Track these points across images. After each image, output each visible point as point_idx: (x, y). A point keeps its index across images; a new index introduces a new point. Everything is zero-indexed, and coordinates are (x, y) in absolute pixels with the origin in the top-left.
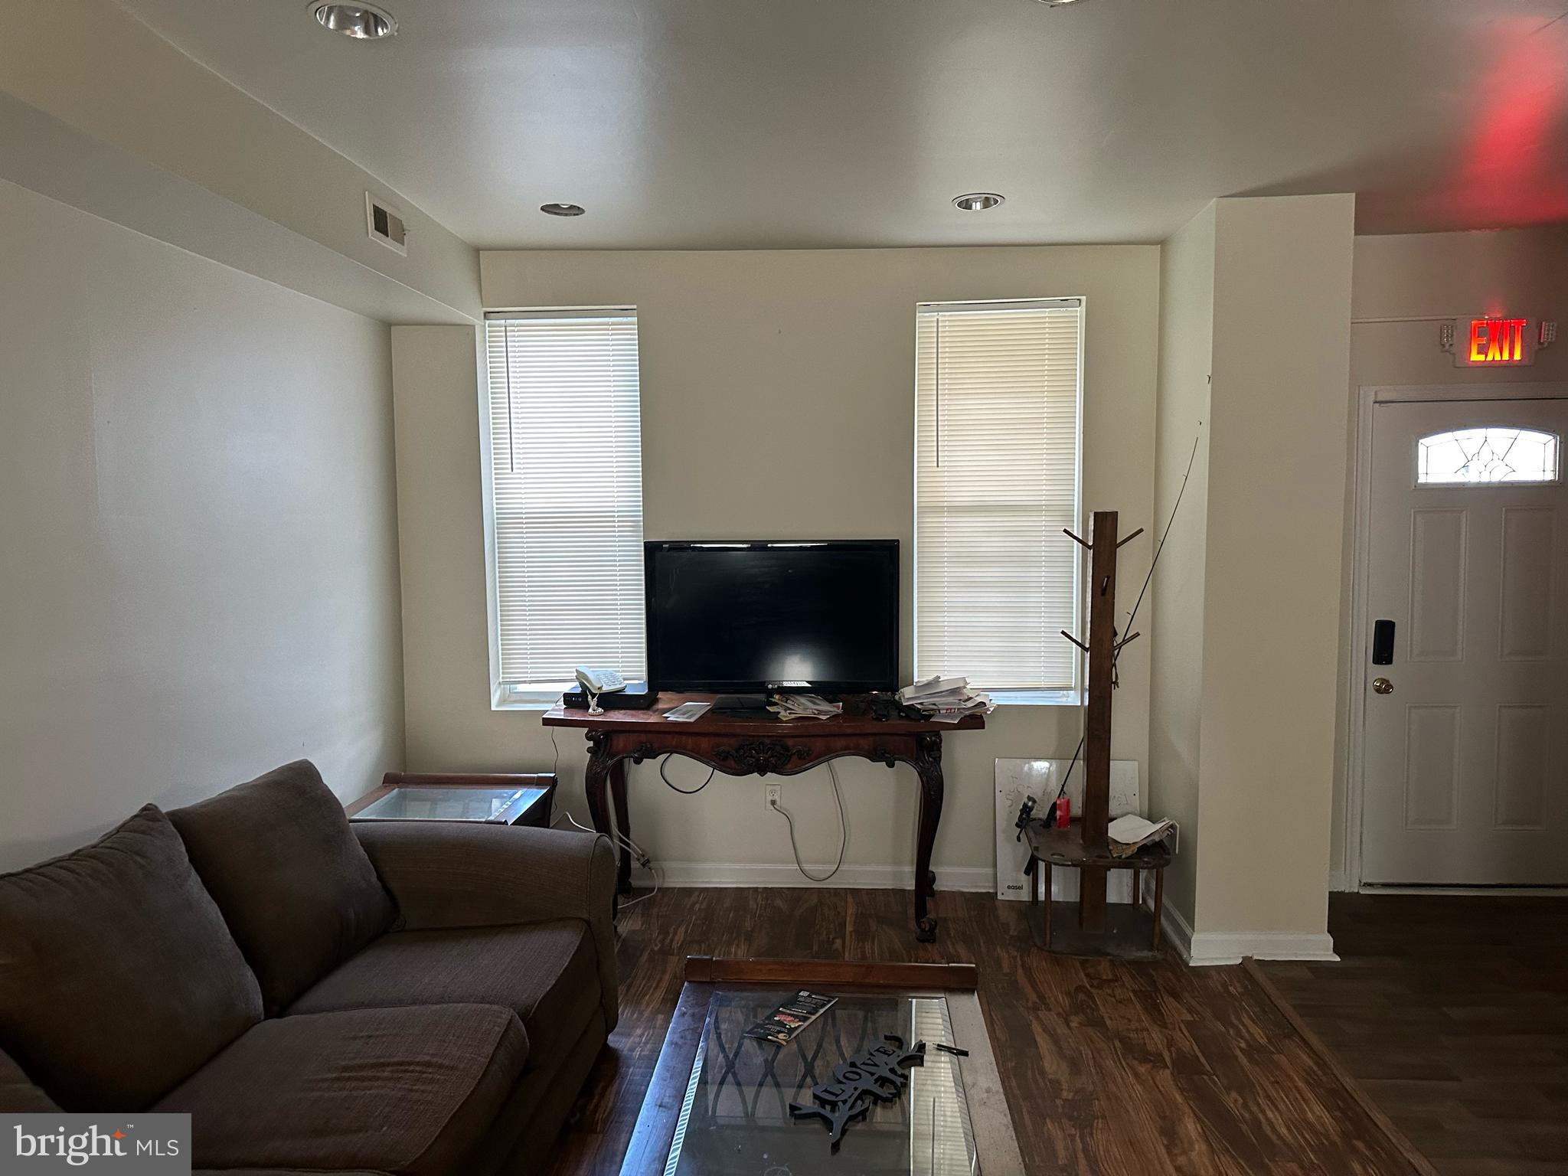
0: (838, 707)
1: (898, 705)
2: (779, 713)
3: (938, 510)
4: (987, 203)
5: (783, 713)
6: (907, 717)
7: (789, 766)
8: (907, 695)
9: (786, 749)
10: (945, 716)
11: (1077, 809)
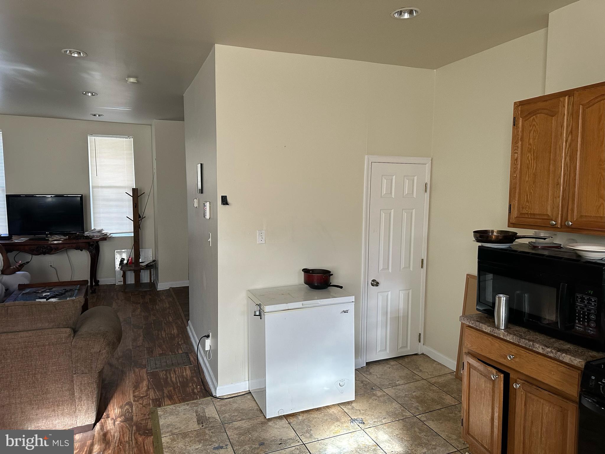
0: (67, 237)
1: (84, 236)
2: (49, 239)
3: (98, 187)
4: (99, 116)
5: (50, 239)
6: (86, 239)
7: (52, 252)
8: (86, 234)
9: (51, 247)
10: (96, 238)
11: (133, 261)
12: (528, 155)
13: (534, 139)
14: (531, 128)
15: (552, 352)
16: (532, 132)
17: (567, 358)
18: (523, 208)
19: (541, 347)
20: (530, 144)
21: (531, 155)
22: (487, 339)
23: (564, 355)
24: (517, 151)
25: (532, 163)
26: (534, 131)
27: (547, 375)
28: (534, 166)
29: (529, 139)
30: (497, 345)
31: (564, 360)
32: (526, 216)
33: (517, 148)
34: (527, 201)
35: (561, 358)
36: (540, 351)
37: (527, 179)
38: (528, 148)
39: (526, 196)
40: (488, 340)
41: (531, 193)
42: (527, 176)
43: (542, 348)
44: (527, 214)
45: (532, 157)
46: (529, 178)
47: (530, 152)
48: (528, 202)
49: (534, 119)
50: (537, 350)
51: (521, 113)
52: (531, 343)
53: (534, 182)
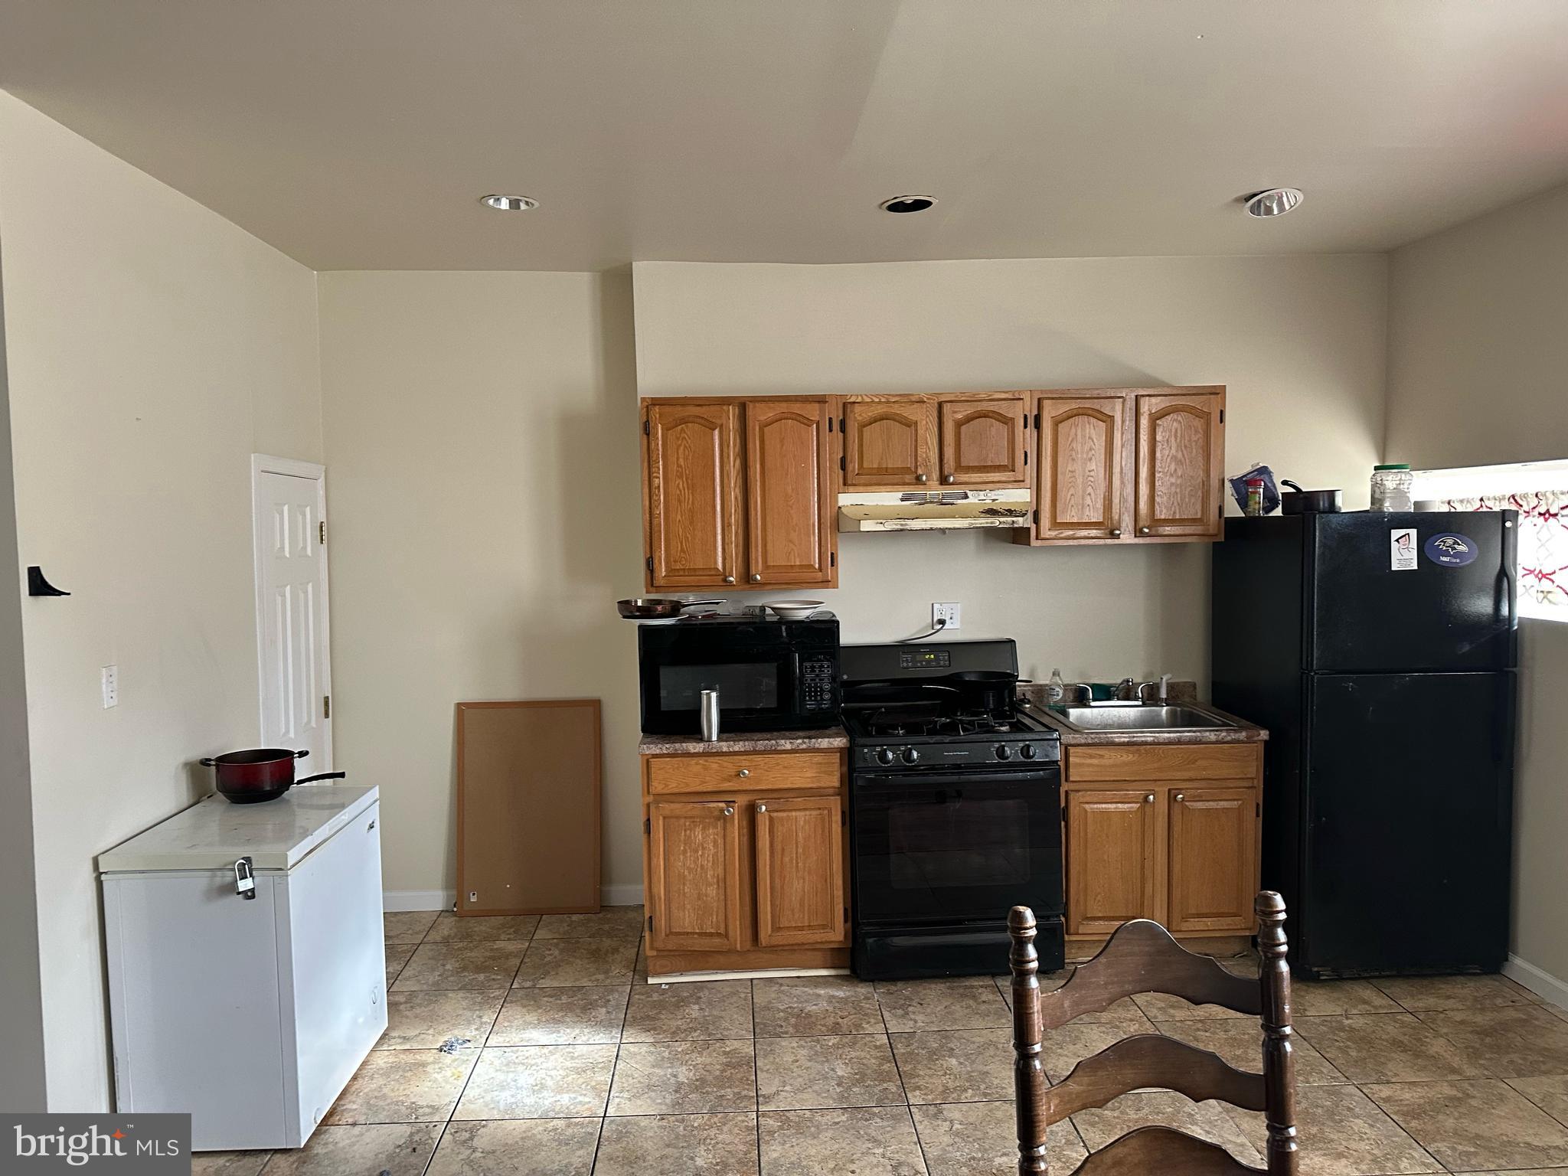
12: (677, 482)
13: (686, 459)
14: (680, 442)
15: (805, 743)
16: (682, 448)
17: (824, 743)
18: (675, 561)
19: (788, 742)
20: (679, 466)
21: (683, 482)
22: (697, 764)
23: (820, 740)
24: (658, 475)
25: (685, 493)
26: (685, 446)
27: (799, 775)
28: (689, 499)
29: (678, 459)
30: (715, 766)
31: (822, 747)
32: (681, 573)
33: (657, 469)
34: (682, 550)
35: (817, 746)
36: (788, 746)
37: (679, 517)
38: (678, 471)
39: (679, 544)
40: (699, 764)
41: (688, 538)
42: (679, 512)
43: (791, 743)
44: (684, 569)
45: (685, 485)
46: (682, 517)
47: (681, 477)
48: (684, 552)
49: (682, 429)
50: (784, 748)
51: (660, 417)
52: (774, 742)
53: (691, 523)
